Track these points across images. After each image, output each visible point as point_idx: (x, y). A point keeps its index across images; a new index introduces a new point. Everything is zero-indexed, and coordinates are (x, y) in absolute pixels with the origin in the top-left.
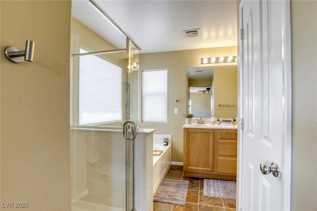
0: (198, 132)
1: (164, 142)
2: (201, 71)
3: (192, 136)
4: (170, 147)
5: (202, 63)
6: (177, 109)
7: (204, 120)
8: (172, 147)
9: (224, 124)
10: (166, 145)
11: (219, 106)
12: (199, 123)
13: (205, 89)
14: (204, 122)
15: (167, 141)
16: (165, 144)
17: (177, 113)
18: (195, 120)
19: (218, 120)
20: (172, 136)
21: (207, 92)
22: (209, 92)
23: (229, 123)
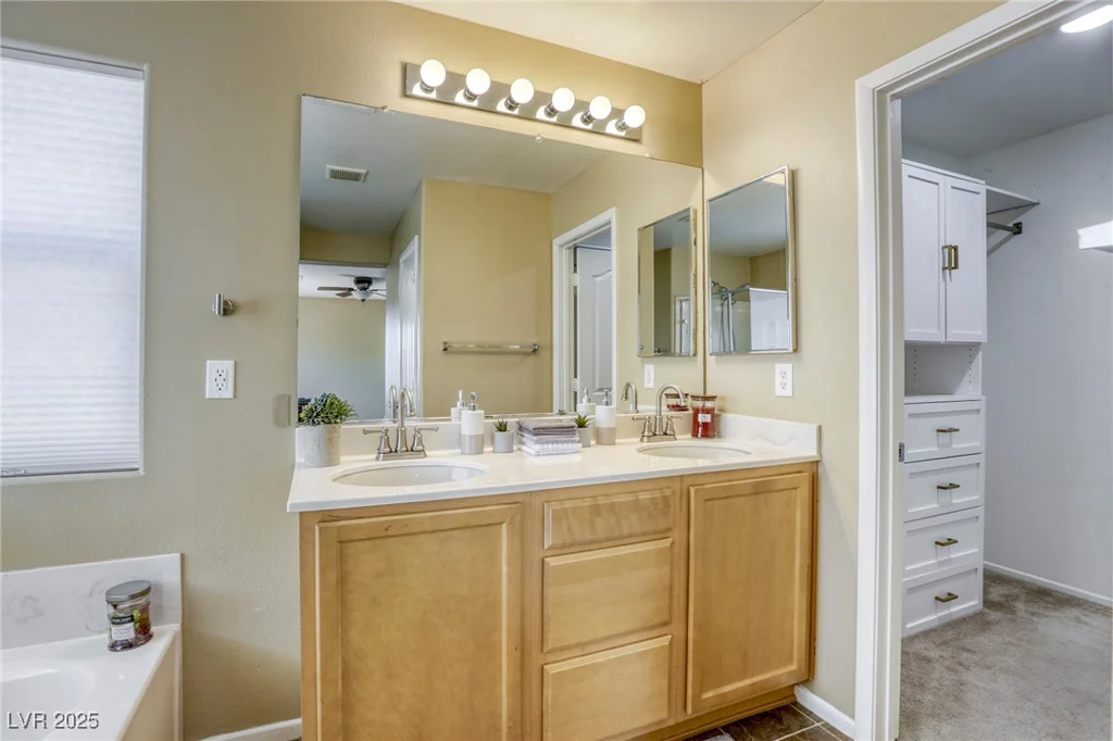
0: (417, 528)
1: (116, 621)
2: (355, 177)
3: (365, 564)
4: (169, 653)
5: (405, 94)
6: (228, 365)
7: (418, 431)
8: (191, 642)
9: (538, 447)
10: (128, 645)
11: (445, 349)
12: (392, 453)
13: (350, 283)
14: (420, 440)
15: (145, 610)
16: (127, 632)
17: (229, 394)
18: (365, 432)
19: (502, 428)
20: (183, 557)
21: (356, 295)
22: (368, 295)
23: (563, 438)
